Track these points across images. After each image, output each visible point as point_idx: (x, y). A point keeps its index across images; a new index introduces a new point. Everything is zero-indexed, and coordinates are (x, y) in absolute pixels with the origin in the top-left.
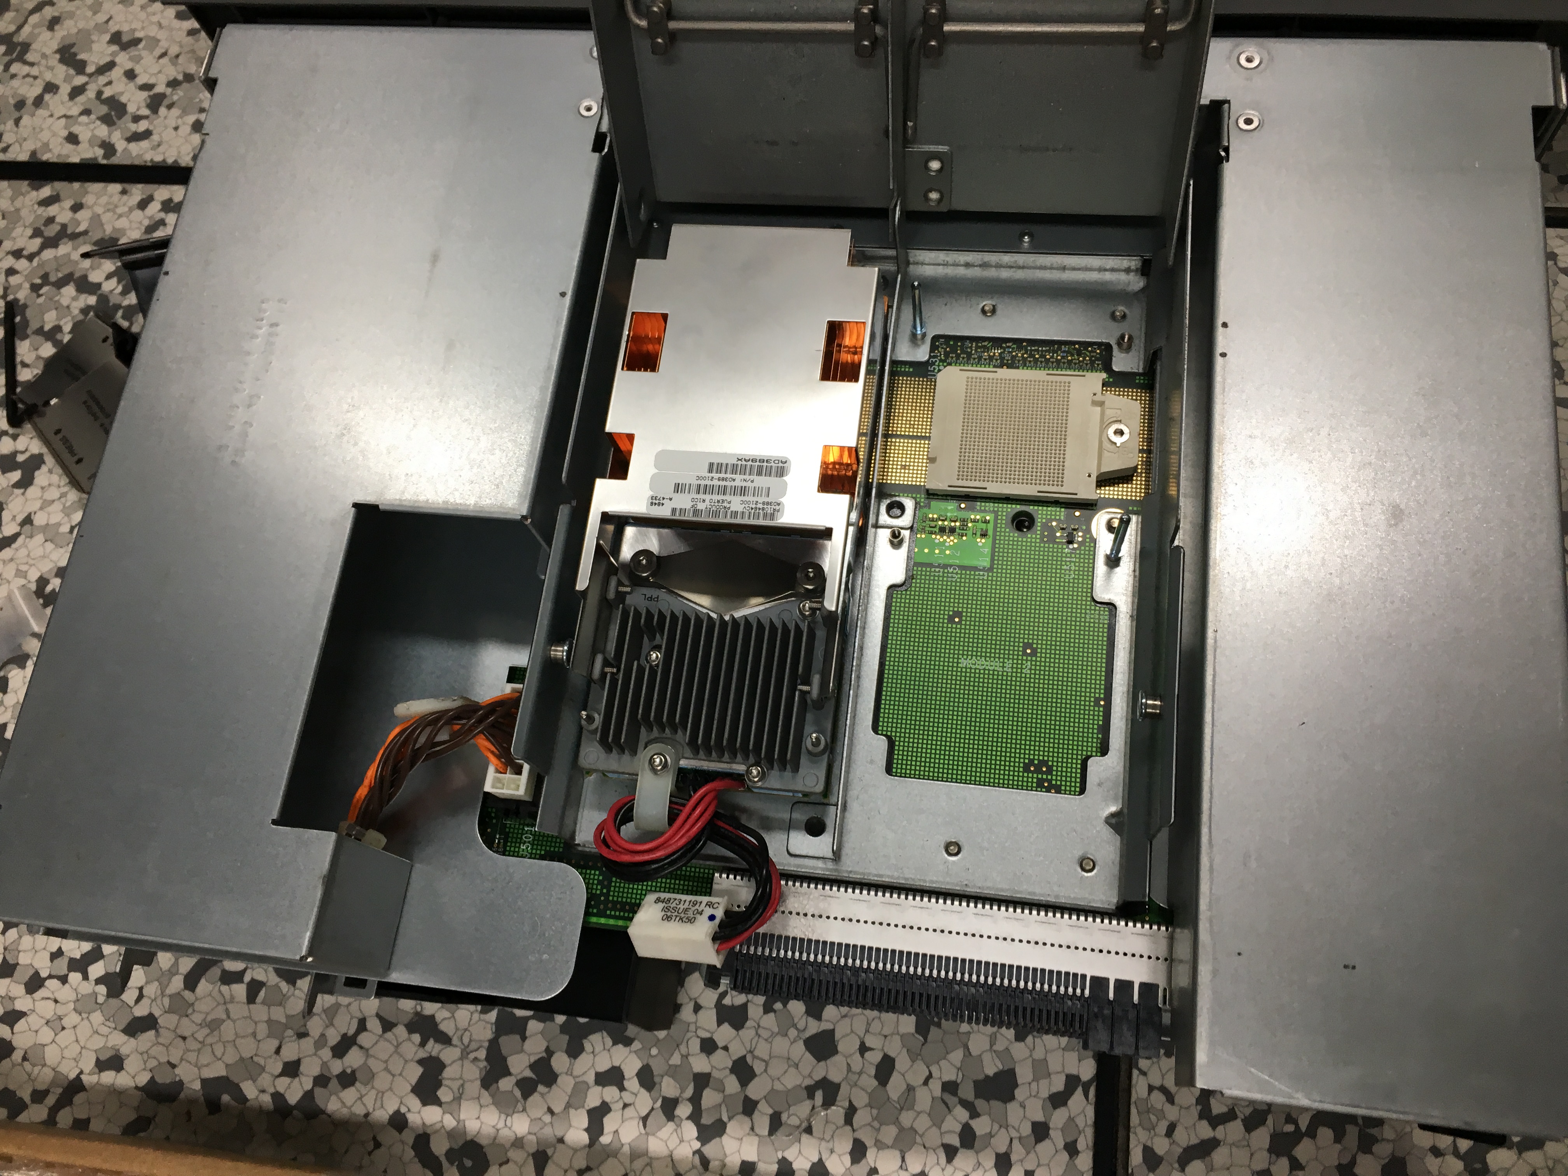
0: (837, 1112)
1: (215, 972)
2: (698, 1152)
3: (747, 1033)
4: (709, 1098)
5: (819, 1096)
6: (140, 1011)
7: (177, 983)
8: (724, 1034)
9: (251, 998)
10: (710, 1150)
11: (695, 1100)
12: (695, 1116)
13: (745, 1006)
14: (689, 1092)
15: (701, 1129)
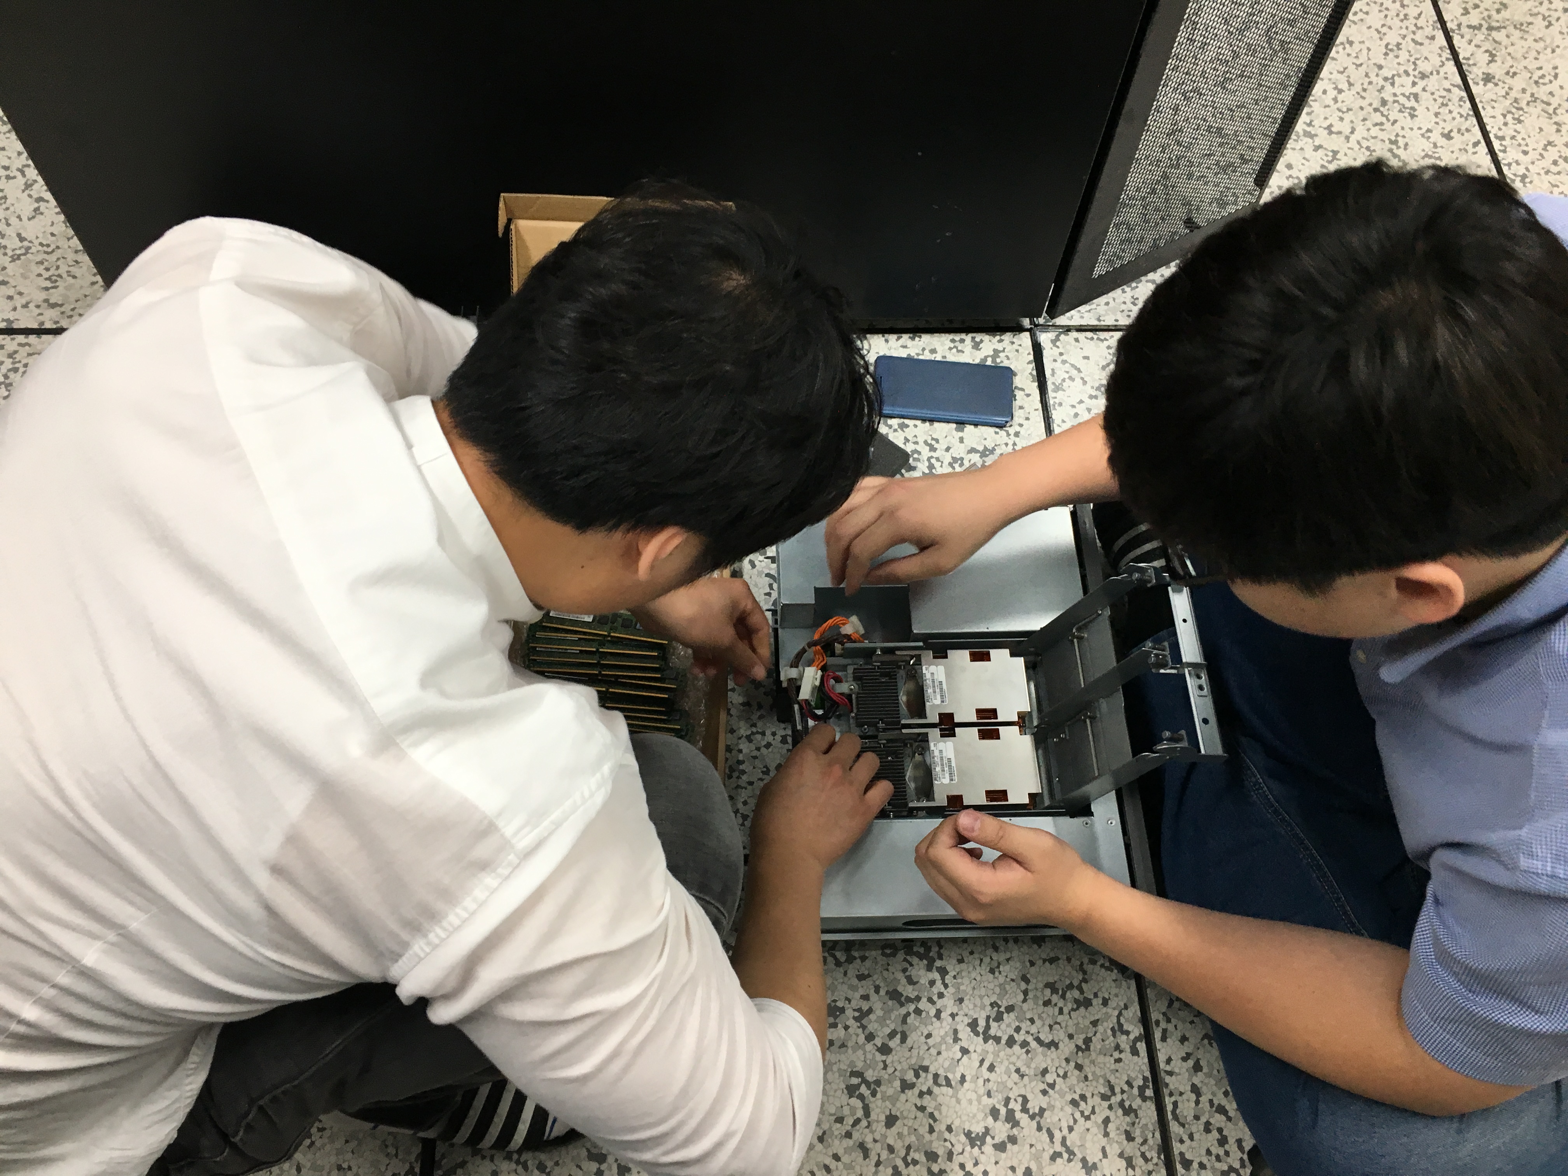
0: (761, 775)
1: (772, 581)
2: (742, 736)
3: (780, 745)
4: (759, 737)
5: (765, 769)
6: (757, 563)
7: (767, 571)
8: (778, 738)
9: (766, 594)
10: (743, 739)
11: (758, 733)
12: (753, 733)
13: (788, 743)
14: (760, 731)
15: (750, 735)
